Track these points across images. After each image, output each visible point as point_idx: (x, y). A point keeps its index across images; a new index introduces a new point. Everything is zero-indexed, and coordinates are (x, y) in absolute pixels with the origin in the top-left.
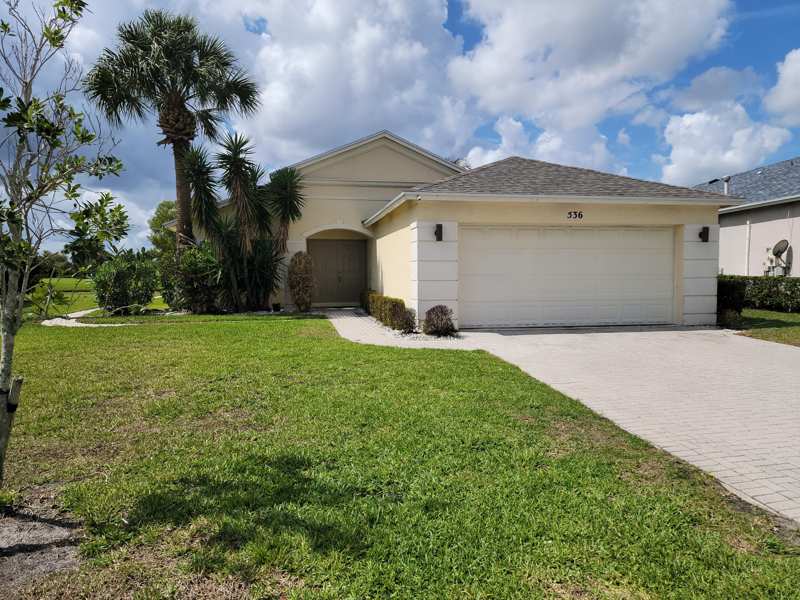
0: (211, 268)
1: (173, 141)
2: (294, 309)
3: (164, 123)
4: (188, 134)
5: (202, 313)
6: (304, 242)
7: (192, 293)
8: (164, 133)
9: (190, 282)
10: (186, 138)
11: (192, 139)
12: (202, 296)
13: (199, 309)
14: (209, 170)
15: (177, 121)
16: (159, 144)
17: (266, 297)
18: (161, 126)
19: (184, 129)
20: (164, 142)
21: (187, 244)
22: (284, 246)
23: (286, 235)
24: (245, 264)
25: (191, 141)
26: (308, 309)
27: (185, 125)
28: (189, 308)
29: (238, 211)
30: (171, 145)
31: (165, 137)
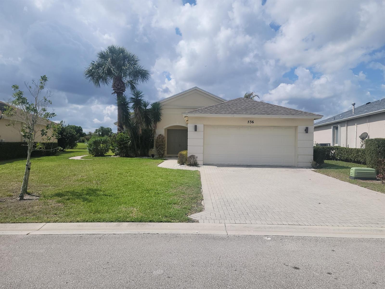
0: (128, 140)
1: (117, 93)
2: (158, 156)
3: (114, 86)
4: (122, 90)
5: (123, 157)
6: (164, 130)
7: (121, 149)
8: (114, 90)
9: (120, 145)
10: (121, 92)
11: (124, 92)
12: (124, 150)
13: (123, 155)
14: (128, 104)
15: (118, 85)
16: (112, 94)
17: (148, 152)
18: (113, 87)
19: (120, 88)
20: (114, 93)
21: (120, 131)
22: (155, 132)
23: (156, 127)
24: (139, 139)
25: (123, 93)
26: (162, 157)
27: (121, 87)
28: (119, 155)
29: (137, 119)
30: (116, 94)
31: (114, 91)
